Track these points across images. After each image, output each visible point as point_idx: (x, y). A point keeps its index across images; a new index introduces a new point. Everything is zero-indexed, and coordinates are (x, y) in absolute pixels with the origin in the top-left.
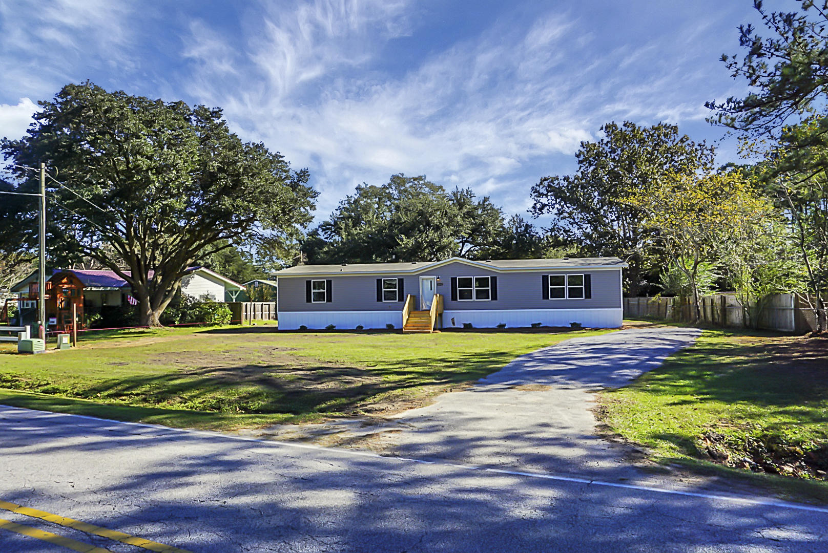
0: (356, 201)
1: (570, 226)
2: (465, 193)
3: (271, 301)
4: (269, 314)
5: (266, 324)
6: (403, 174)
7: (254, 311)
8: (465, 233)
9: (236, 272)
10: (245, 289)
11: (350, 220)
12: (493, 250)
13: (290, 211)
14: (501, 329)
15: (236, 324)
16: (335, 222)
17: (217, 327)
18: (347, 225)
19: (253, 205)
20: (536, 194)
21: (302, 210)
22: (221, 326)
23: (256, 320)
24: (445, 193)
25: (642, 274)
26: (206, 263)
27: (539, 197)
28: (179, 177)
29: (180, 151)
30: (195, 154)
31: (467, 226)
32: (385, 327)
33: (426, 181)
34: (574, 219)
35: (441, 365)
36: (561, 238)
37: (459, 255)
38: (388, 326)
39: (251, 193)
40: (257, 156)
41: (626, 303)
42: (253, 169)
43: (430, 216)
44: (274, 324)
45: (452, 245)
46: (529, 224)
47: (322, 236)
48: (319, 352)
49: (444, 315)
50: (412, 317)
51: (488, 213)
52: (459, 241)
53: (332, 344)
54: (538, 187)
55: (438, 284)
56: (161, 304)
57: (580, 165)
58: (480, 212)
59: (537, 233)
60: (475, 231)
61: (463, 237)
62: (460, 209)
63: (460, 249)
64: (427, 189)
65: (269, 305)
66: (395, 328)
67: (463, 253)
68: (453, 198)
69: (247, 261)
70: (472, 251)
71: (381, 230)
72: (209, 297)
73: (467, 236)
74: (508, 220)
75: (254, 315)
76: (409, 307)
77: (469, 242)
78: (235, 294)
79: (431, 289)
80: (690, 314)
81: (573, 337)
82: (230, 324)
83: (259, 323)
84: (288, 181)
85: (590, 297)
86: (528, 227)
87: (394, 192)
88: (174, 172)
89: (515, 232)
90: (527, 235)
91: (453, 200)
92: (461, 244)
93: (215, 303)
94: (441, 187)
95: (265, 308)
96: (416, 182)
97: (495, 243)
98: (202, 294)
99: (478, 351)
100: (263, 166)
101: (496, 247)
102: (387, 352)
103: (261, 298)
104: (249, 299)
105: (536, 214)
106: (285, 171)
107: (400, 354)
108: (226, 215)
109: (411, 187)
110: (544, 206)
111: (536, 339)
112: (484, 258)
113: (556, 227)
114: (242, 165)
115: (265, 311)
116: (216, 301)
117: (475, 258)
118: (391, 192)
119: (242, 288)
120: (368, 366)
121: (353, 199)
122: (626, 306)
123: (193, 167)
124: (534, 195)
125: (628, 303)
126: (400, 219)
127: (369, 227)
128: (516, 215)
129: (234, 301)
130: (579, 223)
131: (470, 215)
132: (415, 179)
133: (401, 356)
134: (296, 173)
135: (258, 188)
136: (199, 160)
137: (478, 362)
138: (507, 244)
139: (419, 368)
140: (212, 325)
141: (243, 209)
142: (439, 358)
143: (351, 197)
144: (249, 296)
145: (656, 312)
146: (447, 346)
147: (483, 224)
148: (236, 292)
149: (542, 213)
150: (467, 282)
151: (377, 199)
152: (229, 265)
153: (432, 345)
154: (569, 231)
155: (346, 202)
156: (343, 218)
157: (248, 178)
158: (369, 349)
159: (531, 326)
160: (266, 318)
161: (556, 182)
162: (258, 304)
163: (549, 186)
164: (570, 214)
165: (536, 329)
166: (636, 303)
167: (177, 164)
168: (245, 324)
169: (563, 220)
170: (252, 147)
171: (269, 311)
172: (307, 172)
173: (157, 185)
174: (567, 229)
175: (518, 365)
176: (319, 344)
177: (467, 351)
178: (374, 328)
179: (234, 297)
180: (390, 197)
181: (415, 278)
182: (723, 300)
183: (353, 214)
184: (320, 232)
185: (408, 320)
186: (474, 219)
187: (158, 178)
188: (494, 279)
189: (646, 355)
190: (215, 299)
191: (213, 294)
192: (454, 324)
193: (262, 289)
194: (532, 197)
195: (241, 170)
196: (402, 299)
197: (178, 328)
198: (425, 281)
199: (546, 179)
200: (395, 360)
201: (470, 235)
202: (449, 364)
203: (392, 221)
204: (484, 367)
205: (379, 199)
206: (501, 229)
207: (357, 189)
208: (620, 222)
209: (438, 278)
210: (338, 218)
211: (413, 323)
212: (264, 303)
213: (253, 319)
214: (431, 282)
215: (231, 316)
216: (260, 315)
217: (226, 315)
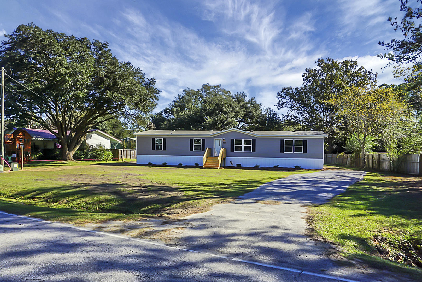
0: (183, 97)
1: (297, 114)
2: (242, 95)
3: (135, 149)
4: (134, 156)
5: (132, 161)
6: (209, 84)
7: (126, 154)
8: (241, 116)
9: (119, 133)
10: (121, 142)
11: (179, 107)
12: (255, 126)
13: (144, 101)
14: (257, 168)
15: (115, 160)
16: (171, 109)
17: (105, 162)
18: (177, 110)
19: (123, 96)
20: (280, 96)
21: (151, 100)
22: (106, 161)
23: (127, 158)
24: (231, 95)
25: (335, 141)
26: (102, 128)
27: (281, 98)
28: (82, 79)
29: (83, 64)
30: (91, 67)
31: (242, 112)
32: (194, 165)
33: (221, 88)
34: (299, 110)
35: (220, 186)
36: (292, 120)
37: (237, 128)
38: (195, 164)
39: (123, 89)
40: (126, 69)
41: (325, 156)
42: (124, 76)
43: (222, 107)
44: (137, 161)
45: (233, 122)
46: (276, 113)
47: (164, 115)
48: (154, 177)
49: (226, 159)
50: (208, 160)
51: (253, 106)
52: (237, 121)
53: (163, 173)
54: (281, 93)
55: (224, 143)
56: (74, 148)
57: (304, 81)
58: (249, 105)
59: (279, 118)
60: (247, 115)
61: (239, 118)
62: (239, 103)
63: (238, 125)
64: (221, 92)
65: (134, 151)
66: (199, 165)
67: (239, 127)
68: (235, 97)
69: (125, 127)
70: (244, 126)
71: (195, 113)
72: (101, 145)
73: (241, 118)
74: (264, 110)
75: (126, 156)
76: (207, 155)
77: (243, 121)
78: (116, 145)
79: (220, 145)
80: (360, 164)
81: (296, 173)
82: (112, 160)
83: (128, 160)
84: (144, 84)
85: (306, 152)
86: (275, 114)
87: (204, 93)
88: (80, 76)
89: (267, 116)
90: (274, 118)
91: (235, 99)
92: (238, 122)
93: (104, 149)
94: (229, 92)
95: (132, 152)
96: (216, 88)
97: (257, 122)
98: (97, 144)
99: (242, 179)
100: (130, 75)
101: (257, 124)
102: (191, 178)
103: (130, 147)
104: (123, 148)
105: (279, 107)
106: (142, 79)
107: (198, 180)
108: (108, 101)
109: (213, 91)
110: (283, 103)
111: (276, 174)
112: (250, 130)
113: (290, 114)
114: (118, 74)
115: (132, 154)
116: (105, 148)
117: (246, 130)
118: (202, 93)
119: (119, 142)
120: (178, 186)
121: (182, 97)
122: (325, 158)
123: (90, 74)
124: (278, 97)
125: (327, 157)
126: (206, 107)
127: (189, 112)
128: (269, 108)
129: (115, 148)
130: (302, 113)
131: (244, 107)
132: (215, 87)
133: (198, 181)
134: (148, 79)
135: (126, 87)
136: (94, 71)
137: (241, 186)
138: (263, 123)
139: (207, 188)
140: (102, 161)
141: (118, 98)
142: (220, 183)
143: (181, 95)
144: (123, 146)
145: (341, 162)
146: (226, 176)
147: (251, 112)
148: (116, 144)
149: (283, 107)
150: (239, 142)
151: (194, 97)
152: (115, 130)
153: (218, 175)
154: (296, 117)
155: (178, 98)
156: (175, 106)
157: (121, 81)
158: (182, 176)
159: (273, 167)
160: (132, 158)
161: (291, 90)
162: (128, 151)
163: (287, 92)
164: (298, 108)
165: (276, 168)
166: (331, 156)
167: (81, 72)
168: (120, 161)
169: (294, 111)
170: (124, 64)
171: (134, 154)
172: (155, 79)
173: (70, 83)
174: (295, 116)
175: (263, 188)
176: (156, 173)
177: (236, 179)
178: (188, 165)
179: (115, 146)
180: (201, 96)
181: (211, 139)
182: (379, 156)
183: (181, 104)
184: (163, 113)
185: (206, 161)
186: (246, 109)
187: (71, 79)
188: (254, 141)
189: (337, 185)
190: (104, 147)
191: (103, 144)
192: (232, 164)
193: (130, 142)
194: (278, 98)
195: (117, 76)
196: (204, 150)
197: (83, 162)
199: (285, 89)
200: (194, 183)
201: (243, 118)
202: (224, 186)
203: (202, 109)
204: (244, 189)
205: (196, 97)
206: (260, 115)
207: (184, 91)
208: (325, 113)
209: (224, 139)
210: (173, 106)
211: (209, 163)
212: (131, 150)
213: (125, 158)
214: (220, 141)
215: (112, 156)
216: (129, 157)
217: (110, 156)
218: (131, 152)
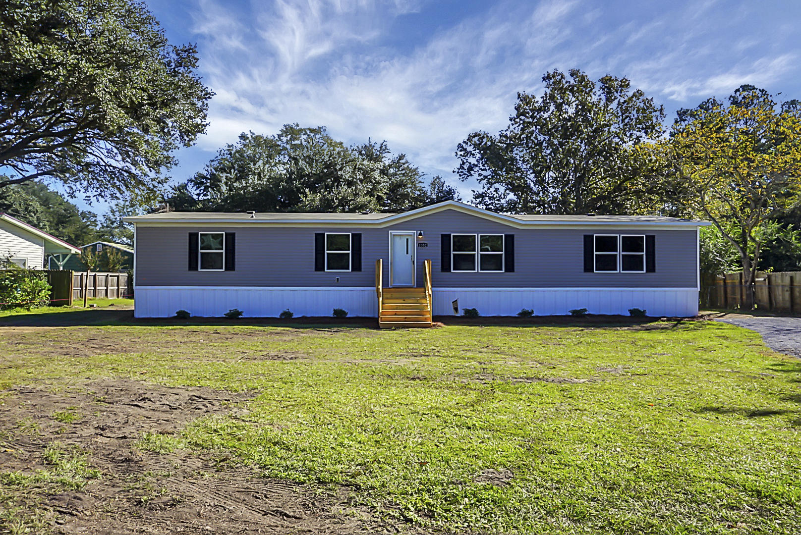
3: (121, 272)
4: (118, 290)
5: (112, 305)
7: (95, 286)
10: (79, 252)
14: (525, 317)
15: (60, 305)
18: (228, 178)
20: (462, 152)
22: (28, 310)
23: (97, 298)
27: (465, 156)
32: (331, 314)
38: (336, 312)
44: (129, 305)
50: (387, 298)
54: (465, 145)
55: (419, 245)
58: (394, 171)
66: (349, 316)
68: (364, 152)
72: (10, 260)
75: (95, 290)
78: (63, 260)
79: (407, 253)
82: (49, 305)
83: (101, 303)
85: (654, 270)
87: (285, 145)
89: (435, 196)
91: (363, 155)
93: (23, 271)
95: (112, 280)
103: (104, 265)
104: (85, 268)
105: (465, 176)
110: (472, 166)
115: (112, 286)
116: (27, 268)
118: (282, 145)
119: (74, 250)
129: (61, 269)
140: (10, 307)
144: (86, 263)
148: (65, 256)
149: (471, 175)
150: (465, 242)
160: (113, 296)
161: (485, 140)
162: (101, 276)
163: (478, 144)
168: (77, 304)
171: (118, 286)
178: (309, 315)
179: (60, 263)
181: (381, 234)
188: (510, 238)
190: (24, 264)
192: (456, 308)
193: (106, 253)
198: (397, 239)
199: (476, 135)
209: (420, 234)
212: (110, 274)
213: (92, 297)
214: (407, 240)
215: (50, 293)
216: (104, 292)
217: (40, 291)
218: (110, 278)
